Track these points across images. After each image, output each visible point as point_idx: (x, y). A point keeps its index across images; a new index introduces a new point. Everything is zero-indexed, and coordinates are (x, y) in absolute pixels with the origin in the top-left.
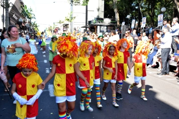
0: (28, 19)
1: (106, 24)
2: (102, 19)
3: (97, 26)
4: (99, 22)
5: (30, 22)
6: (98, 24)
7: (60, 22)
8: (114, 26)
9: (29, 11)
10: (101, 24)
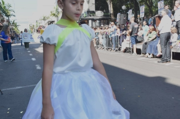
0: (6, 17)
1: (98, 18)
2: (93, 12)
3: (88, 20)
4: (90, 16)
5: (8, 21)
6: (90, 17)
7: (44, 19)
8: (107, 19)
9: (7, 8)
10: (92, 17)
